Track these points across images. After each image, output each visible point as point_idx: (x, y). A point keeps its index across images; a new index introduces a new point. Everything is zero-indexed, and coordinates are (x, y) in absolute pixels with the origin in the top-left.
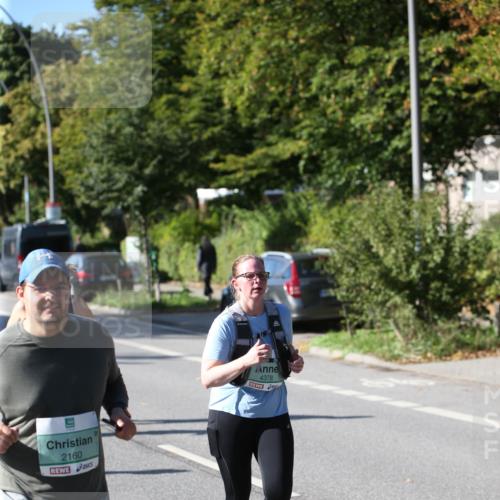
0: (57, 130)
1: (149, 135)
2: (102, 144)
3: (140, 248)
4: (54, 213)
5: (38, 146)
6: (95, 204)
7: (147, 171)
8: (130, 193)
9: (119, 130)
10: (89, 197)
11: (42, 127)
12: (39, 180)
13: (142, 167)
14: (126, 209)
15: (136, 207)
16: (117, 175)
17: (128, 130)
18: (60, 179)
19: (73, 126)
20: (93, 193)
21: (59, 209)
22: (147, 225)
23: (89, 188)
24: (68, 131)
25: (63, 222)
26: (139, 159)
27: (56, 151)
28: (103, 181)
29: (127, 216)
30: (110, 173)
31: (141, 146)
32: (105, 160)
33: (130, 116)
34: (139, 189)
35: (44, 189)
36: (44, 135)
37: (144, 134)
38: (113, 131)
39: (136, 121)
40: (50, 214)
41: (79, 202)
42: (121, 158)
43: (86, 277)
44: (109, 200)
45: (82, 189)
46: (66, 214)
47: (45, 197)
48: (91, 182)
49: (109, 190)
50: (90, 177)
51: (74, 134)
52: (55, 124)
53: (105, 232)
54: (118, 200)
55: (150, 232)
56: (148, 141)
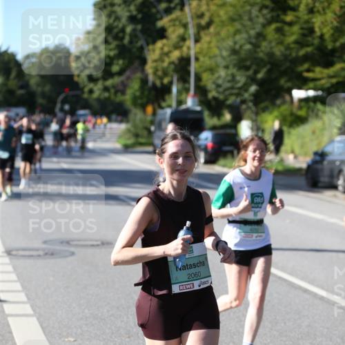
0: (199, 45)
1: (262, 51)
2: (229, 56)
3: (252, 129)
4: (194, 102)
5: (185, 55)
6: (221, 97)
7: (260, 76)
8: (246, 90)
9: (241, 47)
10: (218, 92)
11: (187, 43)
12: (184, 78)
13: (256, 72)
14: (243, 102)
15: (251, 101)
16: (238, 78)
17: (248, 47)
18: (198, 78)
19: (210, 43)
20: (221, 90)
21: (196, 100)
22: (257, 114)
23: (218, 86)
24: (205, 46)
25: (198, 108)
26: (254, 67)
27: (197, 59)
28: (229, 81)
29: (244, 107)
30: (233, 76)
31: (256, 58)
32: (231, 67)
33: (250, 37)
34: (253, 88)
35: (187, 85)
36: (189, 48)
37: (259, 50)
38: (237, 47)
39: (254, 41)
40: (190, 103)
41: (210, 95)
42: (242, 66)
43: (213, 148)
44: (231, 94)
45: (213, 86)
46: (201, 103)
47: (187, 90)
48: (220, 82)
49: (232, 88)
50: (219, 78)
51: (209, 48)
52: (197, 41)
53: (228, 117)
54: (238, 95)
55: (259, 119)
56: (261, 55)
